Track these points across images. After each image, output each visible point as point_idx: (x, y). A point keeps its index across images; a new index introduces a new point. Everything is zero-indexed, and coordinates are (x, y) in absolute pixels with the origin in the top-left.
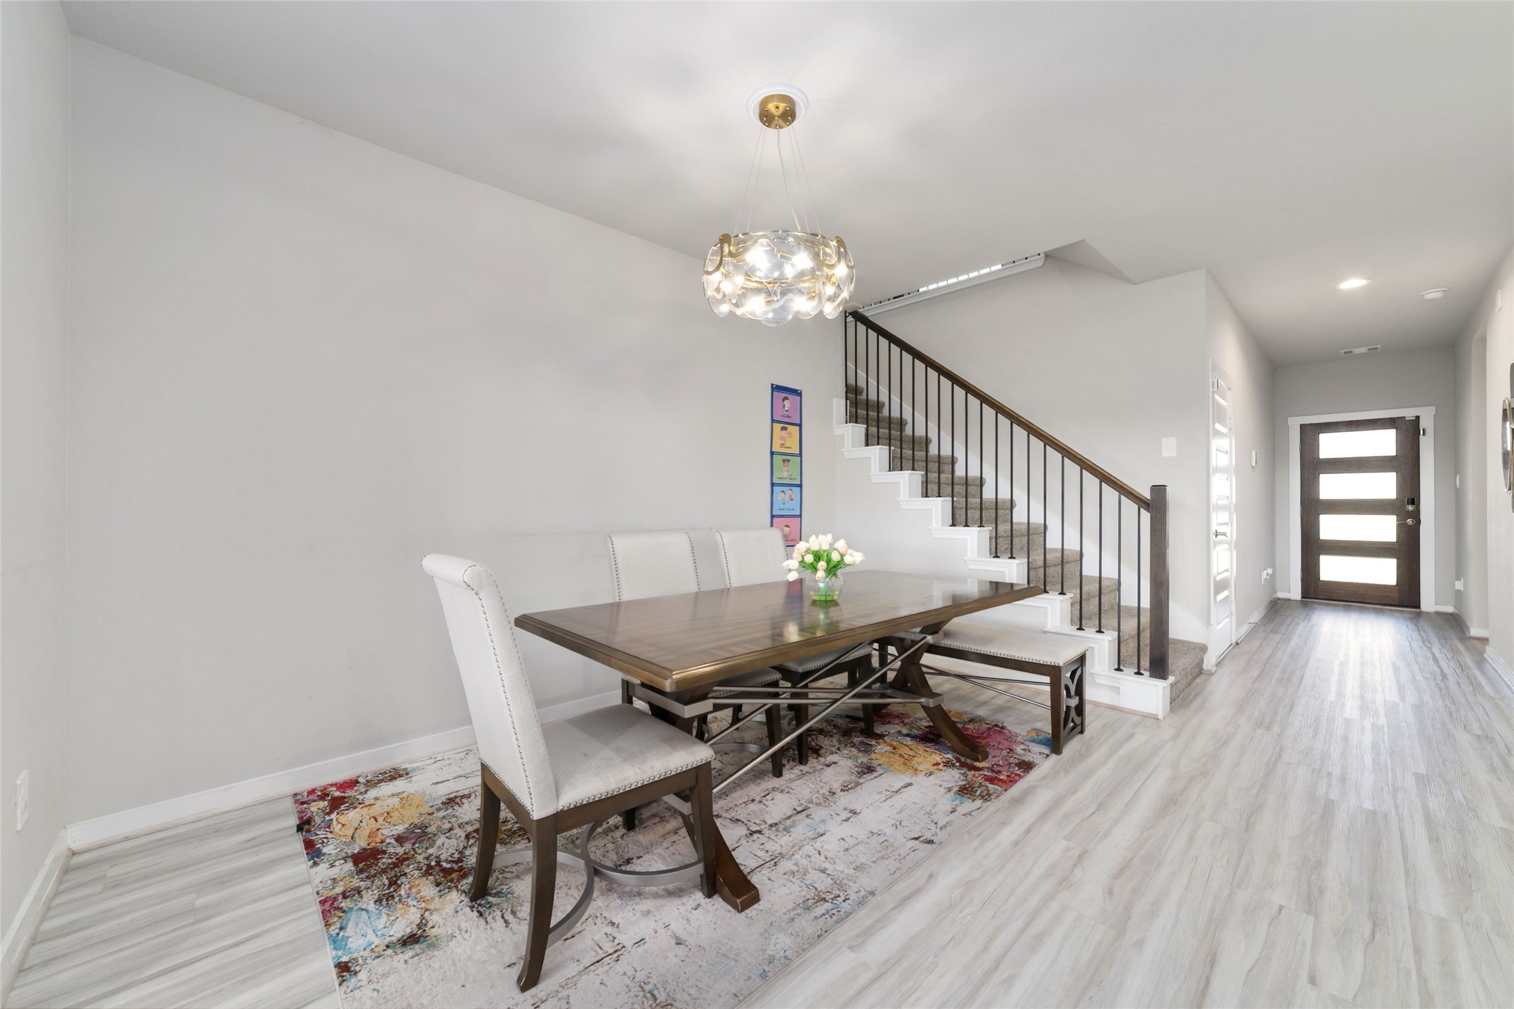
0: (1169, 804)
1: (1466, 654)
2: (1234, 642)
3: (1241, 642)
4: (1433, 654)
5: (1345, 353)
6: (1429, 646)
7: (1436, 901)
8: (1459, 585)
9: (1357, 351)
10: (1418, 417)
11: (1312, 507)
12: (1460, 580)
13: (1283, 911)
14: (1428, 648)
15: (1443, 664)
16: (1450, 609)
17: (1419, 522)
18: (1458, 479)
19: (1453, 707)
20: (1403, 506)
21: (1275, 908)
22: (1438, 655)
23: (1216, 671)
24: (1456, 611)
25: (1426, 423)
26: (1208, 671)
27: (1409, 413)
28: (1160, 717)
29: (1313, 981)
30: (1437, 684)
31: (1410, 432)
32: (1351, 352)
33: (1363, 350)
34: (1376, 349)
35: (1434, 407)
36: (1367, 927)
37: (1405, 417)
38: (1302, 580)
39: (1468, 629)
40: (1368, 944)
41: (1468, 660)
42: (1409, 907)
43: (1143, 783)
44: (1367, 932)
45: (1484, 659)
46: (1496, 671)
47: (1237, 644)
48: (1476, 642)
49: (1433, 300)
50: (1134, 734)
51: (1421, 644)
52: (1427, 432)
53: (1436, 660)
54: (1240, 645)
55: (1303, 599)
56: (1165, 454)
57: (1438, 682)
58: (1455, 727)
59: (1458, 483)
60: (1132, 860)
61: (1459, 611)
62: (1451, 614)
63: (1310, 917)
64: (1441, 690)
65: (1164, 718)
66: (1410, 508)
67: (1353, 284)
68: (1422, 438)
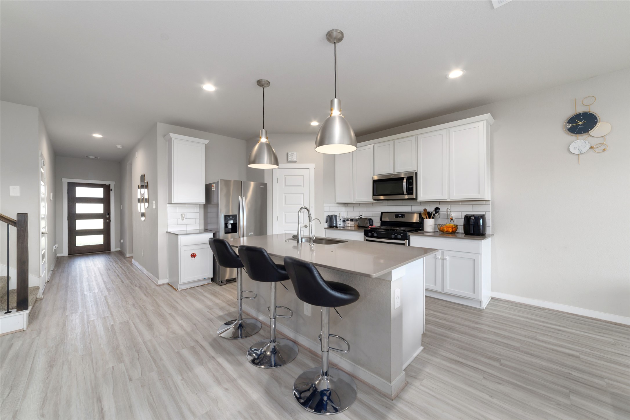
0: (52, 363)
1: (127, 263)
2: (47, 281)
3: (50, 280)
4: (119, 265)
5: (87, 157)
6: (117, 263)
7: (147, 336)
8: (122, 241)
9: (91, 157)
10: (110, 185)
11: (73, 217)
12: (122, 239)
13: (114, 368)
14: (117, 264)
15: (123, 268)
16: (119, 249)
17: (110, 221)
18: (121, 206)
19: (131, 281)
20: (106, 216)
21: (111, 369)
22: (121, 266)
23: (43, 297)
24: (121, 250)
25: (112, 187)
26: (40, 298)
27: (107, 183)
28: (25, 329)
29: (131, 380)
30: (124, 275)
31: (107, 189)
32: (89, 157)
33: (93, 157)
34: (97, 158)
35: (114, 182)
36: (136, 354)
37: (106, 184)
38: (68, 247)
39: (126, 255)
40: (139, 359)
41: (128, 265)
42: (143, 342)
43: (33, 362)
44: (137, 356)
45: (132, 263)
46: (136, 266)
47: (48, 282)
48: (128, 258)
49: (119, 148)
50: (12, 344)
51: (115, 263)
52: (112, 190)
53: (121, 267)
54: (50, 282)
55: (69, 255)
56: (11, 194)
57: (124, 274)
58: (133, 286)
59: (121, 208)
60: (46, 396)
61: (122, 249)
62: (119, 251)
63: (122, 363)
64: (126, 276)
65: (27, 329)
66: (108, 216)
67: (97, 136)
68: (111, 192)
